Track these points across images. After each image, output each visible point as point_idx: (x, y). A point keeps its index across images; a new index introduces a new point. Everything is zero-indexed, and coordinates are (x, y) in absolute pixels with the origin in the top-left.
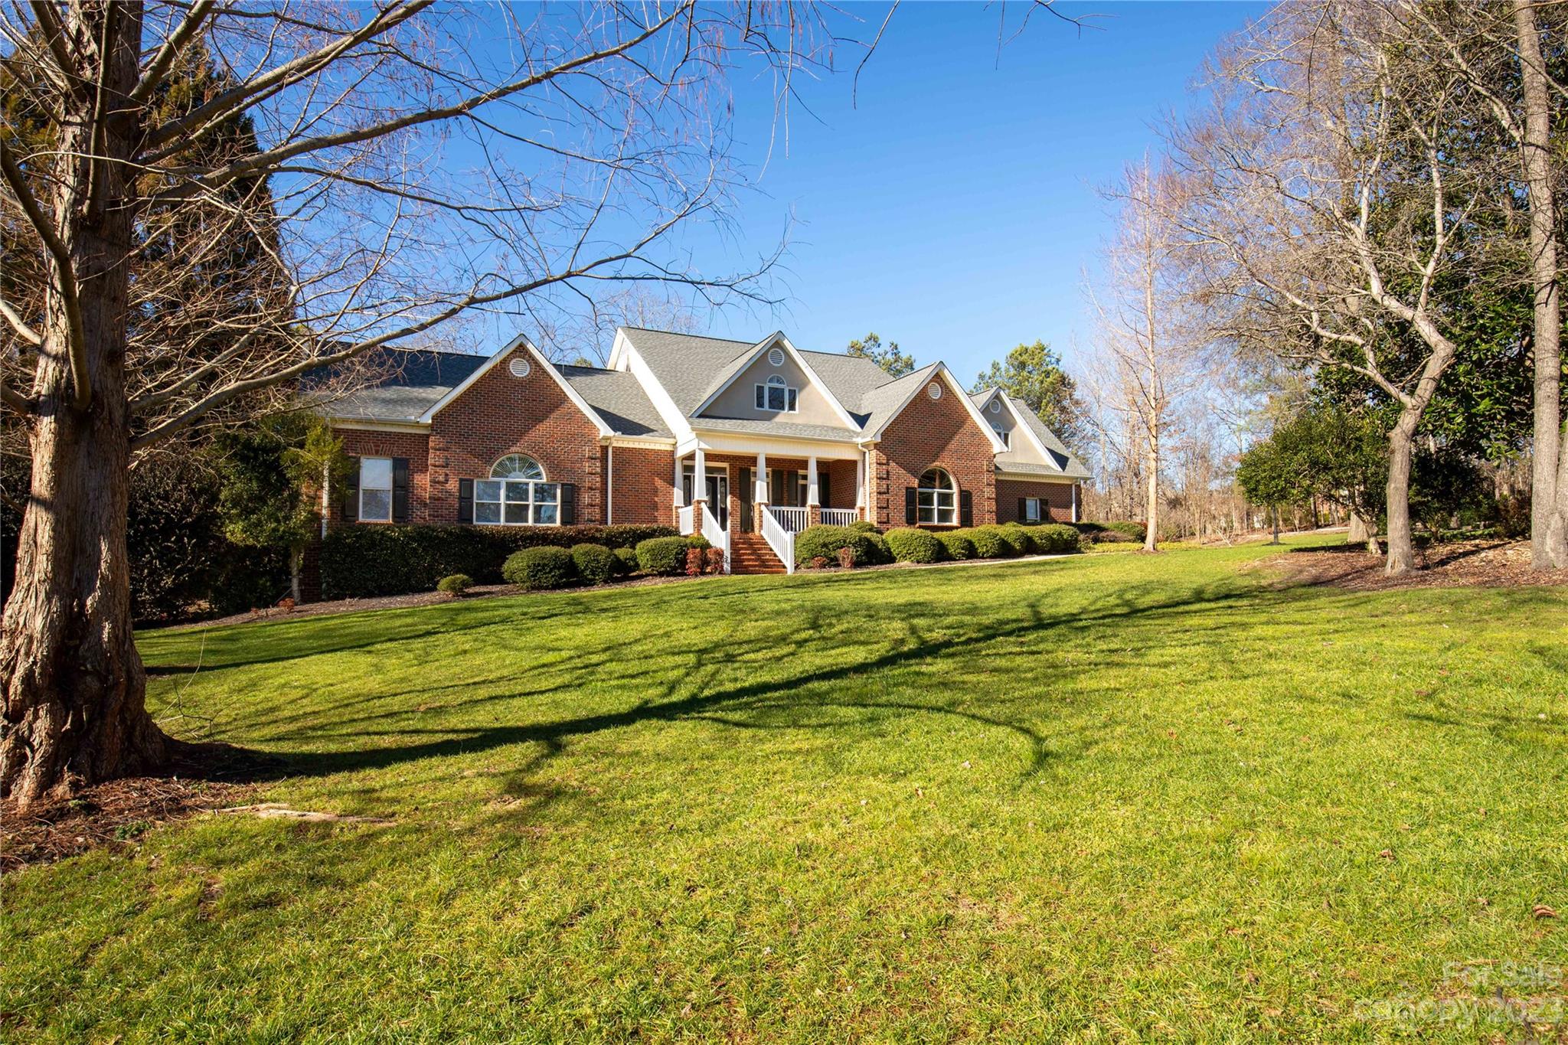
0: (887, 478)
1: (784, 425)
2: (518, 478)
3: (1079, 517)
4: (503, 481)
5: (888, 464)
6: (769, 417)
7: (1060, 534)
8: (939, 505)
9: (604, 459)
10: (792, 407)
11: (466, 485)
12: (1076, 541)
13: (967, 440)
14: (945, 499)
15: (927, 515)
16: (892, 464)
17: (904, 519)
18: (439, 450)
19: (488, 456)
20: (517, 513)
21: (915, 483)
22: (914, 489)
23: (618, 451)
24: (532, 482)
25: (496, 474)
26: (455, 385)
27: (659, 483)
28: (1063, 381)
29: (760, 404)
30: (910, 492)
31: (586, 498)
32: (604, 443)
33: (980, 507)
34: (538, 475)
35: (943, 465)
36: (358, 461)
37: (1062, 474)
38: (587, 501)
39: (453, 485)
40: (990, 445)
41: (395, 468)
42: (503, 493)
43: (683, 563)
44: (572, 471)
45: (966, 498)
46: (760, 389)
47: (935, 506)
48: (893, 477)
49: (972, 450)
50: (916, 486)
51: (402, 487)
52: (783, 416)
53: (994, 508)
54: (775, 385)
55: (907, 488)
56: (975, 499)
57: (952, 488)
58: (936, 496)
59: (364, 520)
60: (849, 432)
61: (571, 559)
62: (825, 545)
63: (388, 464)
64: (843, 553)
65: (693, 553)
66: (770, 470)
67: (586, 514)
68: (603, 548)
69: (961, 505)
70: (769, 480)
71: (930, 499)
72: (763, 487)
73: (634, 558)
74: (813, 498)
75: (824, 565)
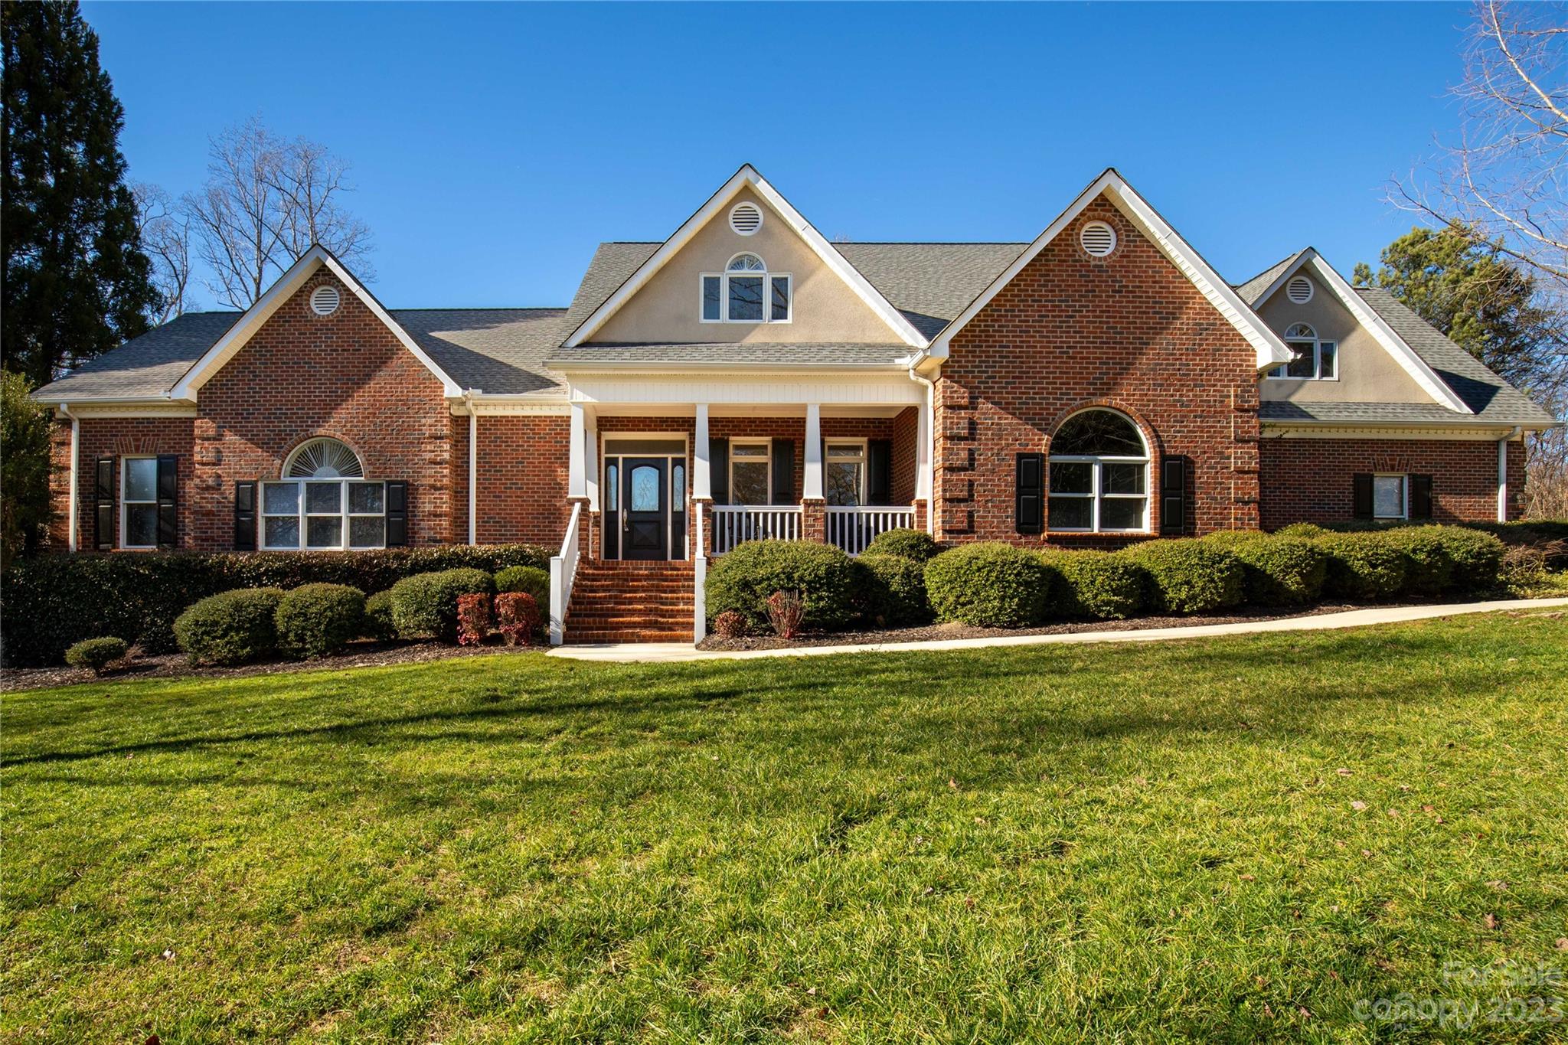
0: (972, 436)
1: (765, 348)
2: (326, 475)
3: (1513, 510)
4: (302, 482)
5: (972, 406)
6: (729, 337)
7: (1437, 550)
8: (1105, 489)
9: (460, 440)
10: (780, 312)
11: (247, 494)
12: (1493, 565)
14: (1125, 478)
15: (1079, 512)
16: (984, 406)
17: (1011, 522)
18: (208, 439)
19: (280, 445)
20: (322, 531)
21: (1042, 443)
22: (1043, 455)
23: (485, 421)
24: (345, 481)
25: (295, 472)
28: (1505, 278)
29: (712, 311)
30: (1028, 467)
31: (426, 504)
32: (457, 411)
33: (1216, 493)
34: (356, 471)
35: (1117, 401)
36: (115, 462)
37: (1472, 419)
38: (429, 507)
39: (229, 493)
40: (1250, 351)
41: (159, 469)
42: (301, 501)
43: (453, 621)
44: (403, 461)
45: (1177, 474)
46: (712, 285)
47: (1095, 493)
48: (984, 434)
49: (1197, 364)
50: (1044, 449)
51: (170, 495)
52: (764, 332)
53: (1255, 493)
54: (746, 273)
55: (1020, 457)
56: (1203, 475)
57: (1141, 453)
58: (1096, 471)
59: (123, 546)
60: (902, 349)
61: (268, 614)
62: (746, 585)
63: (155, 462)
64: (774, 603)
65: (465, 604)
66: (765, 440)
67: (426, 528)
68: (338, 590)
69: (1164, 489)
70: (765, 459)
71: (1080, 478)
72: (702, 469)
73: (386, 611)
74: (813, 486)
75: (738, 631)
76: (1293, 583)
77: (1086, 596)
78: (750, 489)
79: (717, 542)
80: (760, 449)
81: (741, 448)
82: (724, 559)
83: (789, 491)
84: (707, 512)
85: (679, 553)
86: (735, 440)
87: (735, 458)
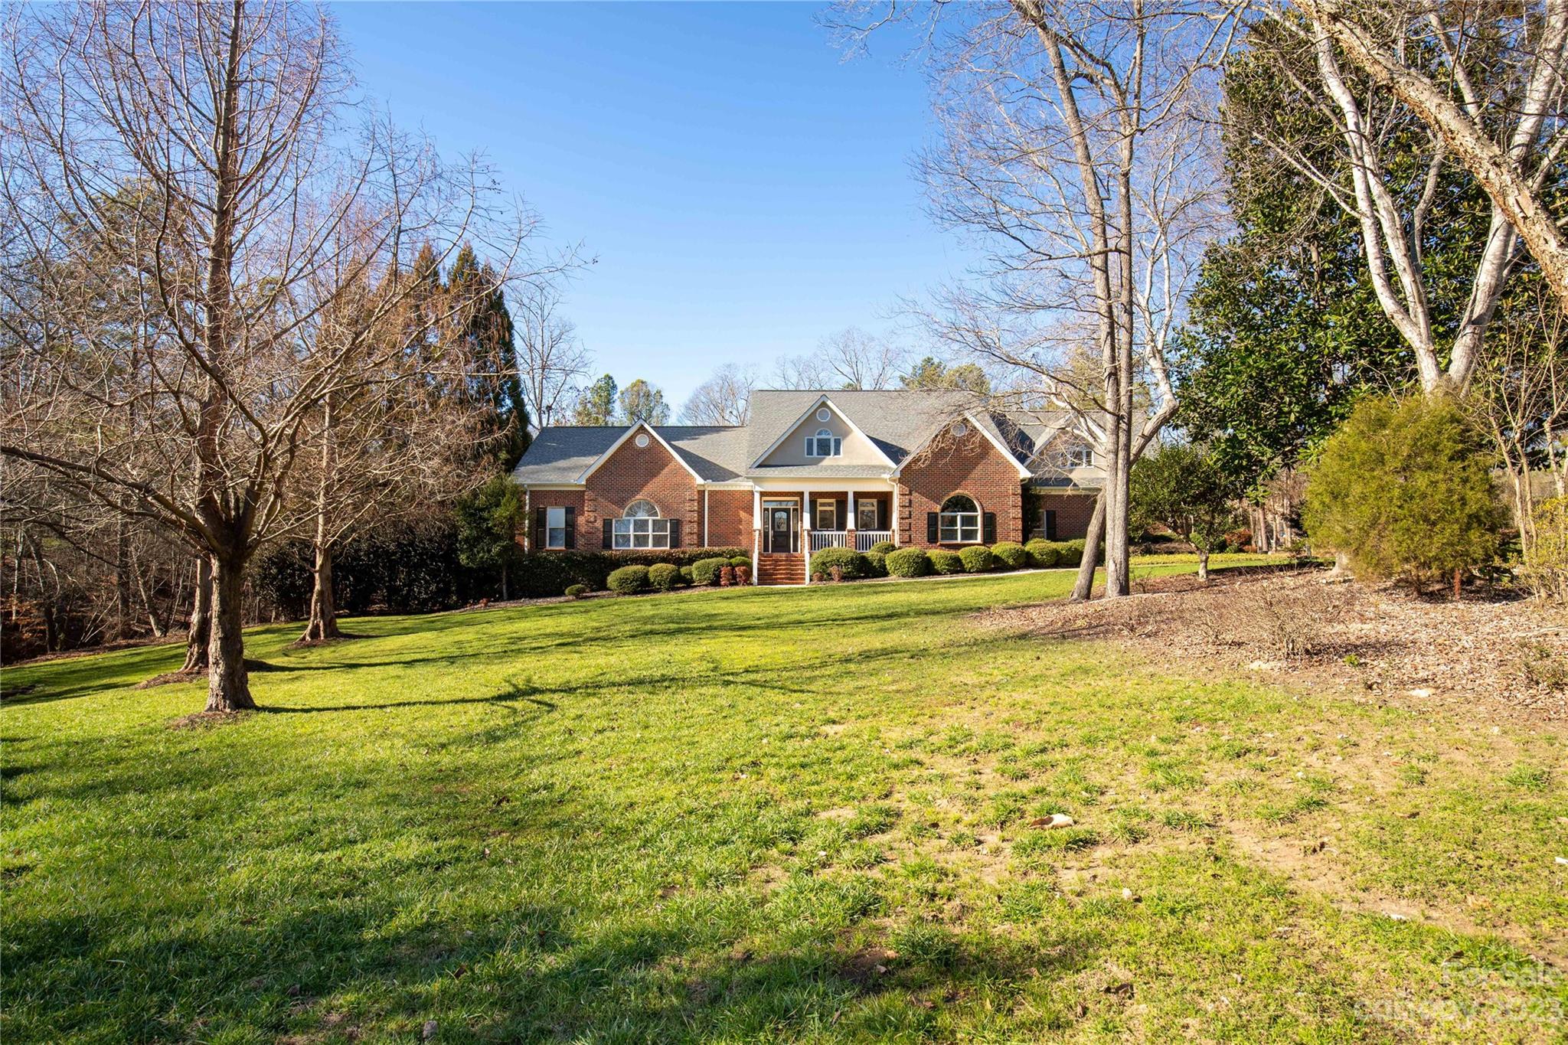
0: (911, 505)
1: (831, 468)
2: (642, 516)
4: (632, 519)
5: (911, 494)
6: (816, 462)
8: (963, 525)
9: (701, 501)
10: (837, 452)
11: (607, 524)
13: (991, 469)
14: (970, 521)
15: (952, 535)
16: (915, 494)
17: (926, 539)
18: (590, 500)
19: (621, 503)
20: (641, 540)
21: (938, 508)
22: (937, 513)
23: (711, 493)
24: (651, 519)
25: (628, 515)
26: (603, 452)
27: (742, 514)
29: (810, 452)
30: (932, 518)
31: (686, 529)
32: (700, 489)
33: (1004, 527)
34: (656, 514)
35: (966, 490)
36: (545, 509)
38: (687, 532)
39: (599, 524)
40: (1017, 472)
41: (567, 513)
42: (632, 527)
43: (718, 577)
44: (677, 510)
45: (990, 520)
46: (810, 441)
47: (959, 527)
48: (915, 505)
49: (998, 477)
50: (939, 511)
51: (571, 524)
52: (829, 461)
53: (1020, 527)
54: (824, 436)
55: (929, 514)
56: (999, 520)
57: (975, 510)
58: (959, 519)
59: (548, 548)
60: (884, 468)
61: (646, 574)
62: (824, 564)
63: (563, 511)
64: (834, 570)
65: (724, 570)
66: (833, 500)
67: (686, 540)
68: (671, 566)
69: (984, 525)
70: (833, 508)
71: (953, 521)
72: (807, 517)
73: (690, 574)
74: (851, 523)
75: (821, 579)
76: (1011, 562)
77: (938, 567)
78: (826, 524)
79: (812, 547)
80: (830, 505)
81: (822, 505)
82: (817, 553)
83: (842, 526)
84: (810, 535)
85: (796, 550)
86: (820, 501)
87: (819, 508)
